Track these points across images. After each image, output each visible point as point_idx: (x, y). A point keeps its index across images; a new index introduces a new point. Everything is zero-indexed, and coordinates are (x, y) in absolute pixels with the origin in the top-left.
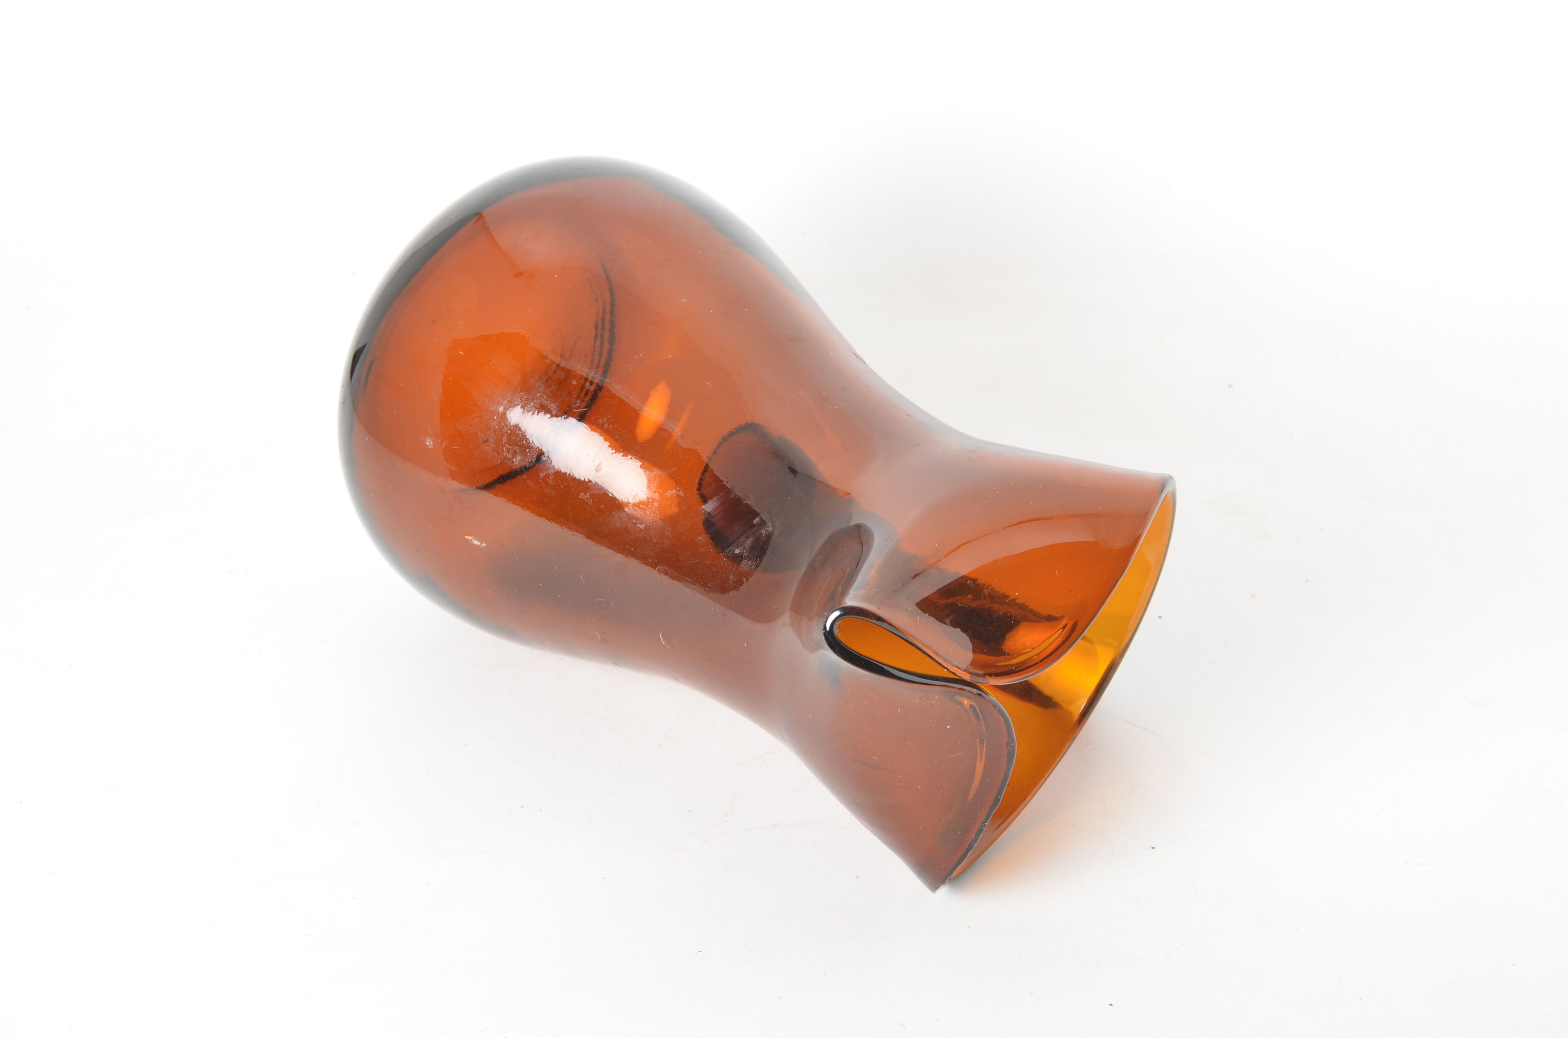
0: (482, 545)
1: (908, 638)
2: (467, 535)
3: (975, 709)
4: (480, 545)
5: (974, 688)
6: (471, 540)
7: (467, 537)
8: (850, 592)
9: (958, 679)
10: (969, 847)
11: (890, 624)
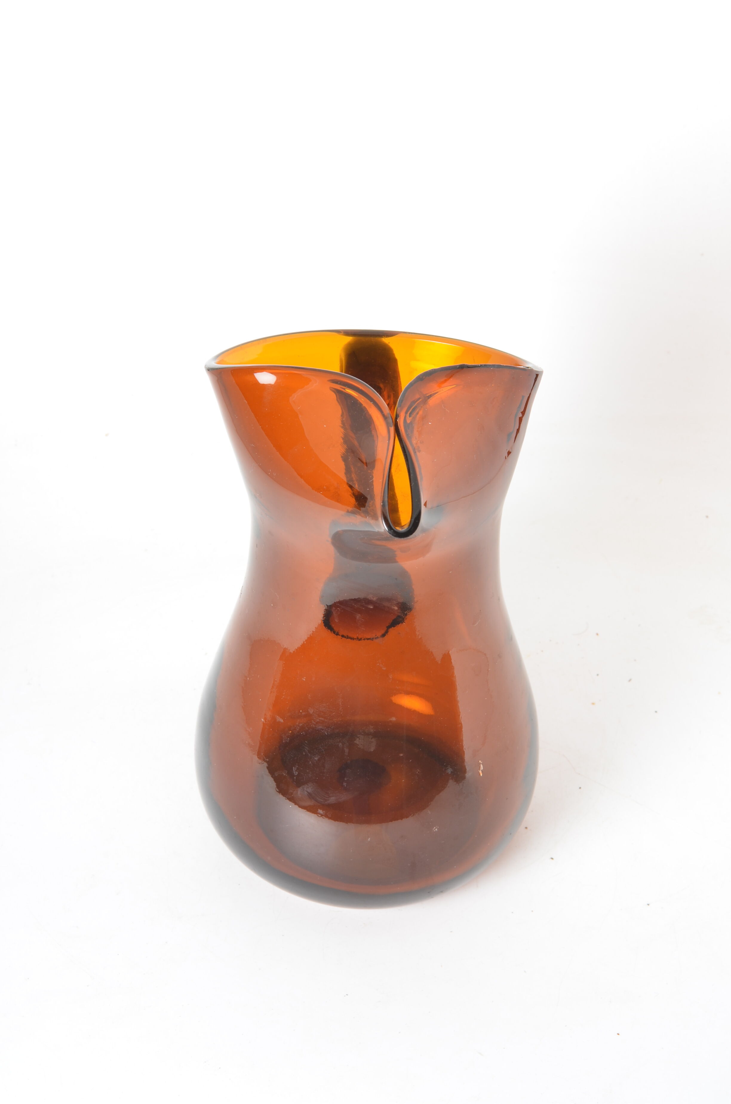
0: (481, 763)
1: (386, 479)
2: (480, 775)
3: (410, 414)
4: (482, 764)
5: (397, 421)
6: (482, 771)
7: (481, 775)
8: (377, 531)
9: (397, 433)
10: (500, 368)
11: (384, 496)
